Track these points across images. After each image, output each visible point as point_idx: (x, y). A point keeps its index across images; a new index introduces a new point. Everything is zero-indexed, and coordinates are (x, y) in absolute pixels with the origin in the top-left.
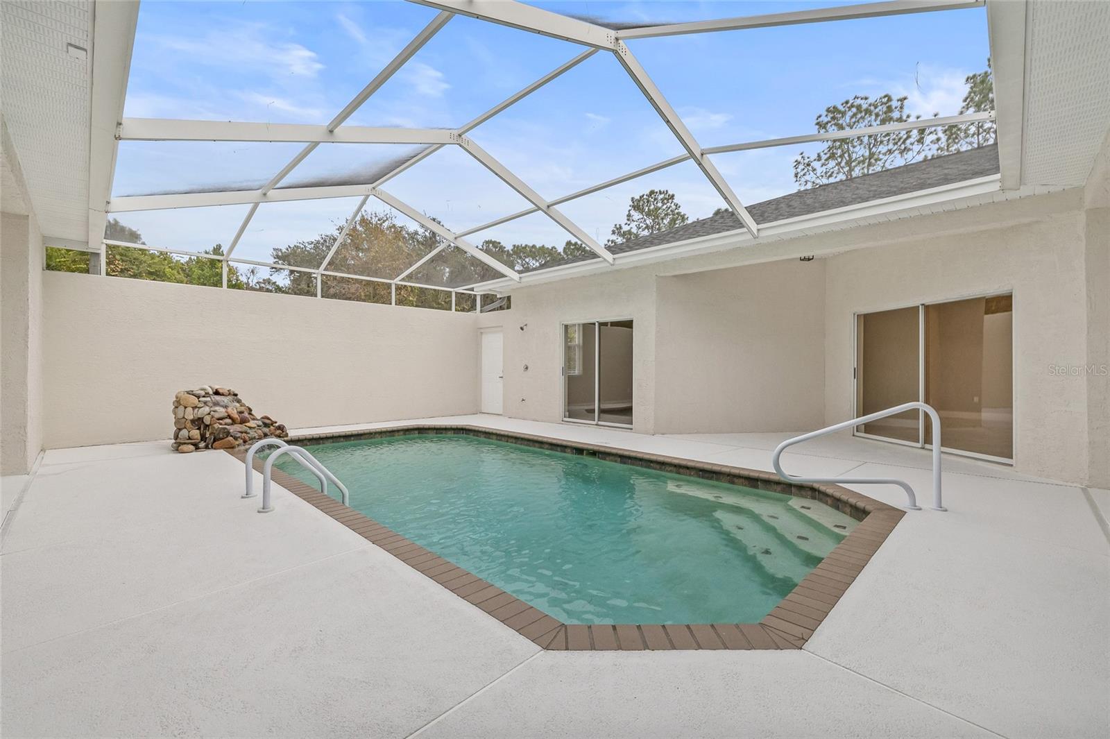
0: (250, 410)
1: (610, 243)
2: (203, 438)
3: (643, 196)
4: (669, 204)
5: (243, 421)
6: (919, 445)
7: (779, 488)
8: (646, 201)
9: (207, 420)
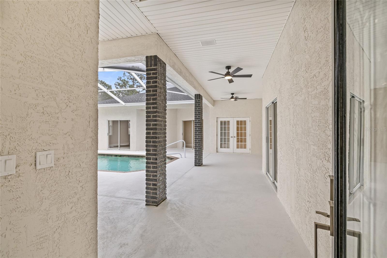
6: (192, 149)
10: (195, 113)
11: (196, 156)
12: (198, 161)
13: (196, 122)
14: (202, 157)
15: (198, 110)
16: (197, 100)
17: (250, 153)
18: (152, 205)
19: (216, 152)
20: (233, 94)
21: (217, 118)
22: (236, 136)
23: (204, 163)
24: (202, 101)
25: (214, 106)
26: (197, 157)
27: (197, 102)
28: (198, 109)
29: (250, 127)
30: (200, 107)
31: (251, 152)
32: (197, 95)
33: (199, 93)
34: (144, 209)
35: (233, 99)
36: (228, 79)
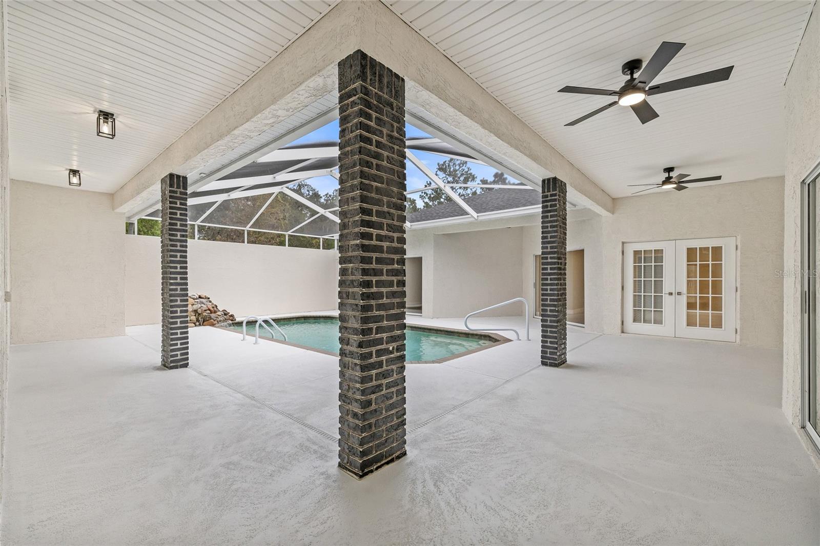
0: (216, 306)
1: (423, 194)
2: (198, 320)
3: (446, 161)
4: (463, 167)
5: (215, 312)
7: (477, 337)
8: (447, 165)
9: (200, 311)
10: (543, 228)
11: (545, 339)
12: (551, 353)
13: (545, 250)
14: (565, 343)
15: (552, 219)
16: (549, 193)
17: (738, 340)
18: (349, 471)
19: (620, 331)
20: (669, 170)
21: (623, 243)
22: (684, 289)
23: (570, 358)
24: (565, 195)
25: (613, 214)
26: (546, 342)
27: (549, 198)
28: (551, 217)
29: (739, 264)
30: (556, 210)
31: (741, 340)
32: (549, 180)
33: (554, 176)
34: (328, 477)
35: (671, 183)
36: (631, 106)
